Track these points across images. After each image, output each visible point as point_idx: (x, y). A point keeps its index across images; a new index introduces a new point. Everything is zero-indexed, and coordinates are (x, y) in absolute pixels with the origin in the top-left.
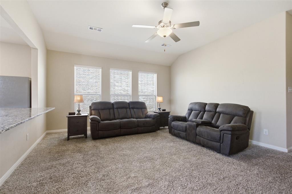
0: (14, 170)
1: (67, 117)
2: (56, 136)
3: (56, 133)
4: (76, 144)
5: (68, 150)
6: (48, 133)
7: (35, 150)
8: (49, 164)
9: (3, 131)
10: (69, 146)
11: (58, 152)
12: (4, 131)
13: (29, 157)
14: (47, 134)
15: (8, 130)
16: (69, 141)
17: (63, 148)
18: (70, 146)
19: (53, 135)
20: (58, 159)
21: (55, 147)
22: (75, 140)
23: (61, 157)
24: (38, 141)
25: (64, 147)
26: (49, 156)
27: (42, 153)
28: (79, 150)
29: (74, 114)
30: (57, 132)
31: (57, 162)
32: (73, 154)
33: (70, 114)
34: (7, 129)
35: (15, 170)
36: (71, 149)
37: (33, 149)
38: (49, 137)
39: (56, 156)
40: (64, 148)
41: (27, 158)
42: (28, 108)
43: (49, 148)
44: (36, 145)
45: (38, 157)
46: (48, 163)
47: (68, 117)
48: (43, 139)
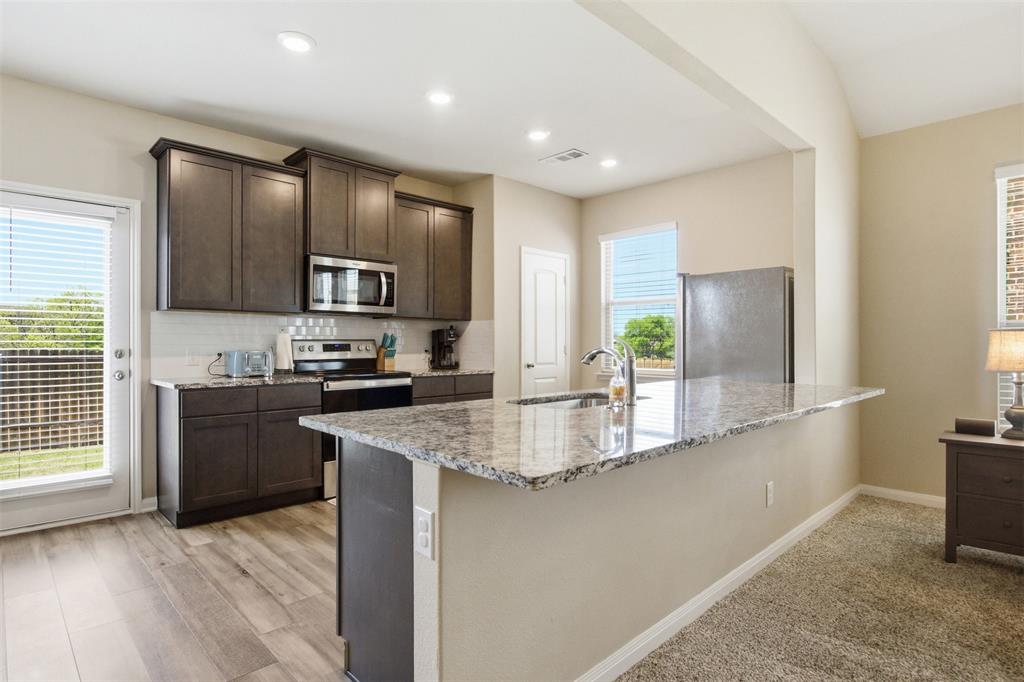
0: (713, 603)
1: (941, 441)
2: (897, 518)
3: (897, 505)
4: (991, 601)
5: (936, 616)
6: (867, 496)
7: (799, 555)
8: (829, 646)
9: (606, 468)
10: (949, 597)
11: (882, 604)
12: (610, 465)
13: (770, 573)
14: (862, 498)
15: (627, 463)
16: (955, 566)
17: (913, 594)
18: (950, 594)
19: (884, 509)
20: (874, 638)
21: (875, 573)
22: (992, 574)
23: (890, 638)
24: (819, 518)
25: (919, 588)
26: (840, 605)
27: (819, 576)
28: (1001, 643)
29: (988, 430)
30: (905, 500)
31: (866, 655)
32: (957, 648)
33: (962, 427)
34: (624, 461)
35: (717, 603)
36: (956, 617)
37: (791, 545)
38: (866, 515)
39: (872, 617)
40: (918, 595)
41: (764, 576)
42: (785, 382)
43: (852, 565)
44: (809, 533)
45: (798, 591)
46: (826, 637)
47: (950, 444)
48: (841, 516)
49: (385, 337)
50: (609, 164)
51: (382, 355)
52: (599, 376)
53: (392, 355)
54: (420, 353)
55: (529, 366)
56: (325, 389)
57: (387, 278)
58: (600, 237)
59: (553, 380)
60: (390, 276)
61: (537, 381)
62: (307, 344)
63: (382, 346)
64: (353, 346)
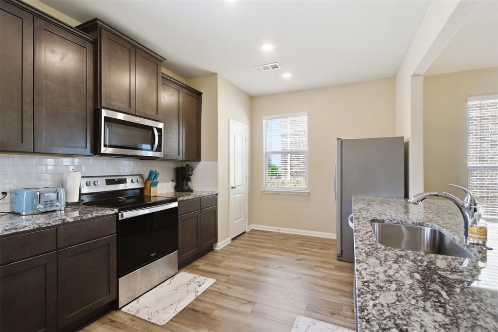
49: (151, 173)
50: (287, 75)
51: (148, 185)
52: (262, 191)
53: (155, 184)
54: (169, 182)
55: (232, 188)
56: (120, 219)
57: (158, 132)
58: (263, 118)
59: (241, 195)
60: (159, 130)
61: (236, 196)
62: (92, 180)
63: (148, 179)
64: (129, 179)
